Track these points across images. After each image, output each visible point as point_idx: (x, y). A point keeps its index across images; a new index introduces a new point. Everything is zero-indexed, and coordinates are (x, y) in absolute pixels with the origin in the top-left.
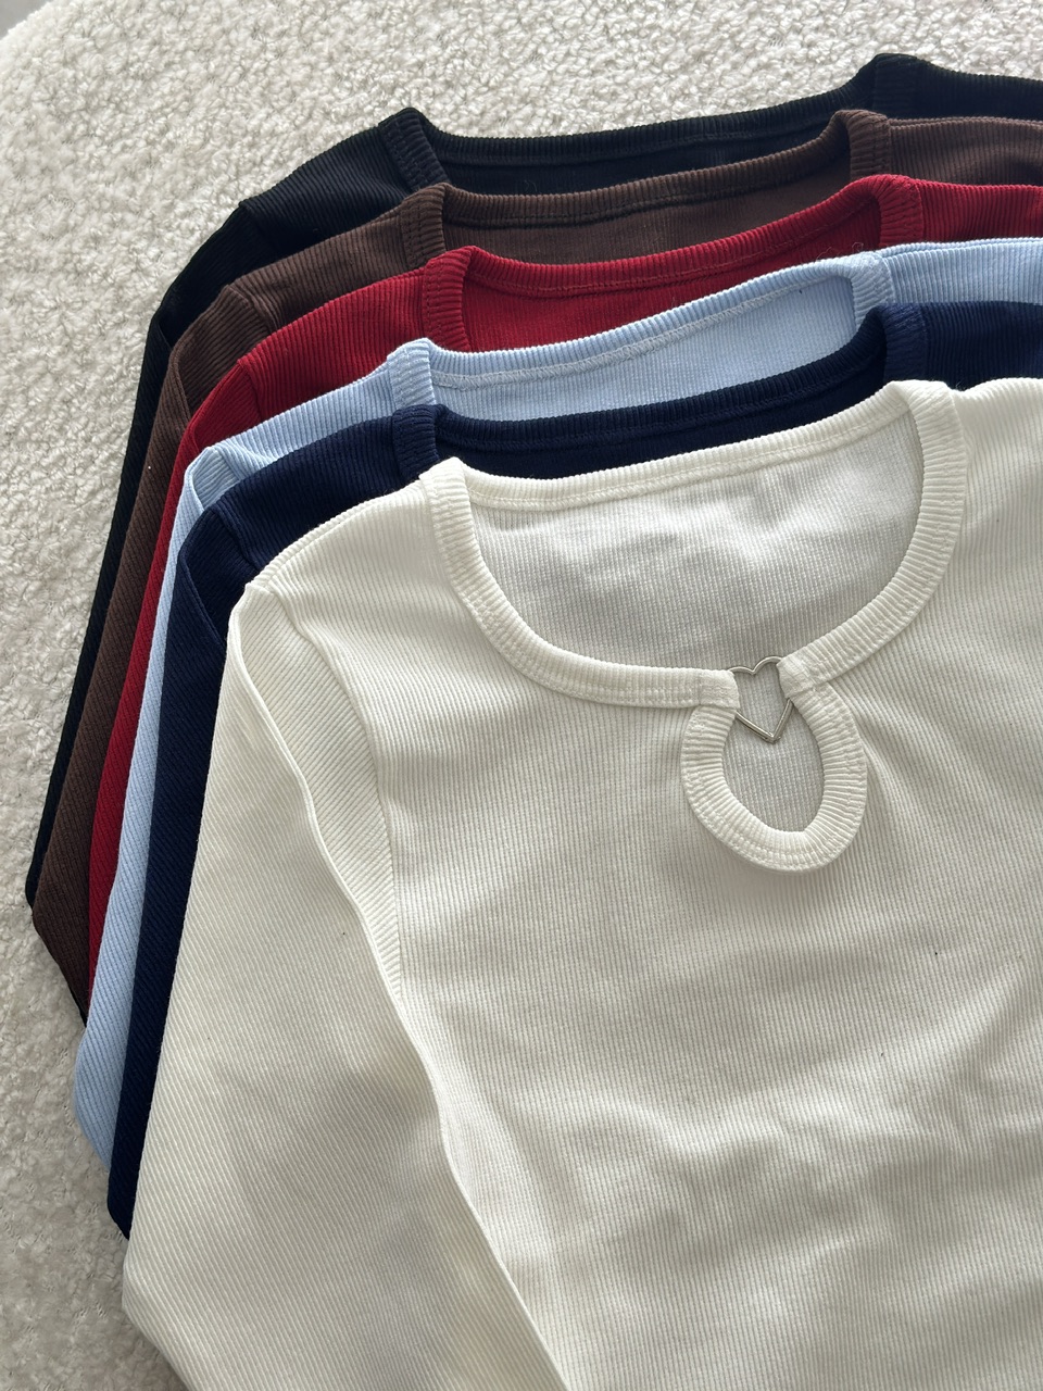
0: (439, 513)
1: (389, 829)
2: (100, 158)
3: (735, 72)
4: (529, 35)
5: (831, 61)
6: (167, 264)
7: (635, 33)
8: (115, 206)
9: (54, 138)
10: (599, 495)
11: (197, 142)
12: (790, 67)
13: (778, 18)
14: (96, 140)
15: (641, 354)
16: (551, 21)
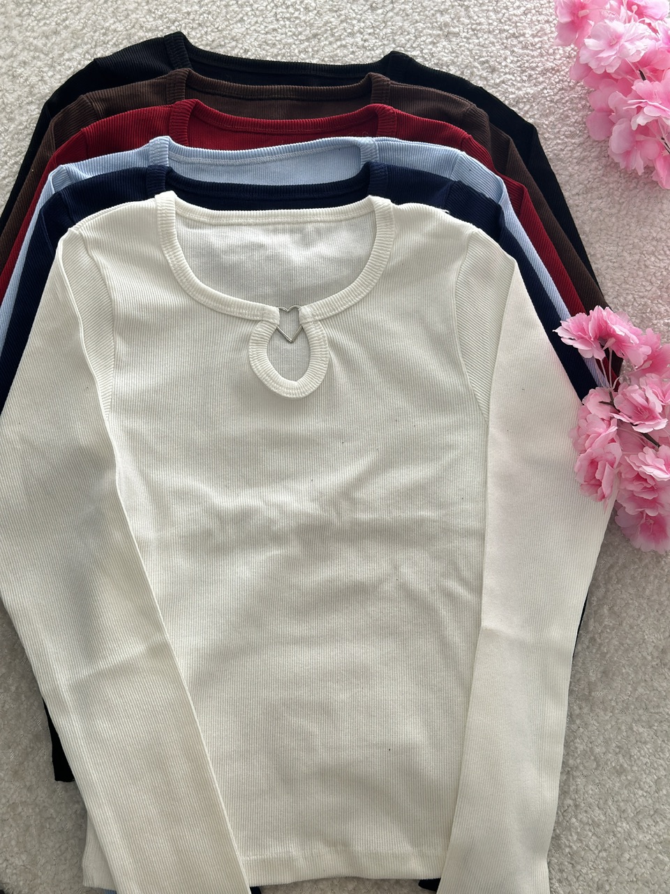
0: (160, 214)
1: (115, 348)
2: (33, 26)
3: (330, 46)
4: (240, 10)
5: (373, 50)
6: (56, 81)
7: (289, 19)
8: (36, 49)
9: (13, 13)
10: (234, 221)
11: (79, 28)
12: (355, 49)
13: (354, 26)
14: (33, 18)
15: (264, 163)
16: (251, 5)
